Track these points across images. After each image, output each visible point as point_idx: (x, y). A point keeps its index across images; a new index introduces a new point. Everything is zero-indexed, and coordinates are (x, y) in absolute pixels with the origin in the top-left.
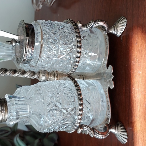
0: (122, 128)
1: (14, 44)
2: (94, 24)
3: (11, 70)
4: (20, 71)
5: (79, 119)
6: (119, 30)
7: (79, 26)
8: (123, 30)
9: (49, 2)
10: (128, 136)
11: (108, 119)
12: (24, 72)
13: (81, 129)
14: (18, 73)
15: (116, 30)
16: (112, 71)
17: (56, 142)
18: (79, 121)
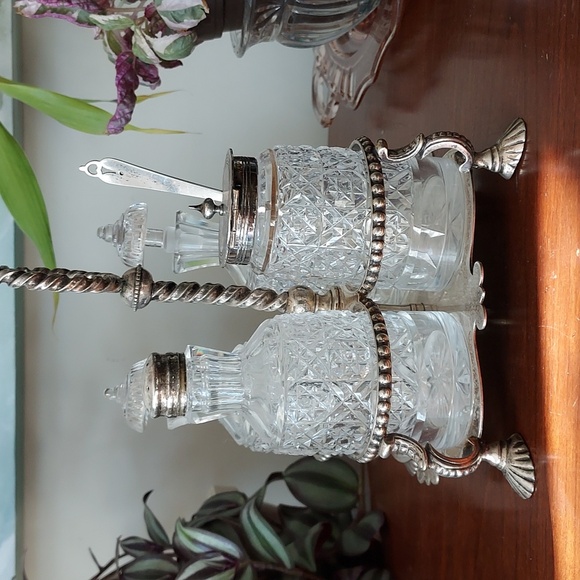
0: (520, 449)
1: (208, 213)
2: (424, 144)
3: (207, 286)
4: (232, 290)
5: (380, 415)
6: (506, 159)
7: (379, 153)
8: (519, 157)
9: (351, 94)
10: (535, 472)
11: (476, 422)
12: (244, 293)
13: (388, 444)
14: (227, 296)
15: (497, 160)
16: (482, 278)
17: (377, 536)
18: (382, 421)
